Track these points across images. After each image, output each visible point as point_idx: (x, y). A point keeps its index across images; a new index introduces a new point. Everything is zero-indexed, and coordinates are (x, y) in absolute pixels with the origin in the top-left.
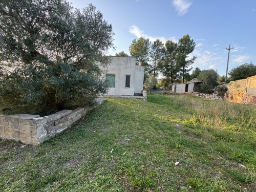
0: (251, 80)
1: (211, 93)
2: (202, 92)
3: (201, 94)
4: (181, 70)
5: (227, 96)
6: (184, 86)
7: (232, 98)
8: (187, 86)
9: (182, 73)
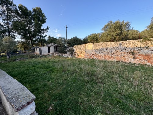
0: (87, 45)
1: (66, 53)
2: (60, 52)
3: (60, 54)
4: (39, 36)
5: (75, 54)
6: (47, 48)
7: (78, 55)
8: (49, 48)
9: (40, 38)
